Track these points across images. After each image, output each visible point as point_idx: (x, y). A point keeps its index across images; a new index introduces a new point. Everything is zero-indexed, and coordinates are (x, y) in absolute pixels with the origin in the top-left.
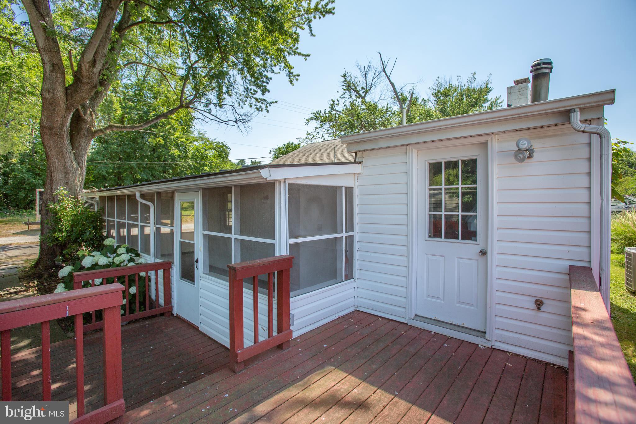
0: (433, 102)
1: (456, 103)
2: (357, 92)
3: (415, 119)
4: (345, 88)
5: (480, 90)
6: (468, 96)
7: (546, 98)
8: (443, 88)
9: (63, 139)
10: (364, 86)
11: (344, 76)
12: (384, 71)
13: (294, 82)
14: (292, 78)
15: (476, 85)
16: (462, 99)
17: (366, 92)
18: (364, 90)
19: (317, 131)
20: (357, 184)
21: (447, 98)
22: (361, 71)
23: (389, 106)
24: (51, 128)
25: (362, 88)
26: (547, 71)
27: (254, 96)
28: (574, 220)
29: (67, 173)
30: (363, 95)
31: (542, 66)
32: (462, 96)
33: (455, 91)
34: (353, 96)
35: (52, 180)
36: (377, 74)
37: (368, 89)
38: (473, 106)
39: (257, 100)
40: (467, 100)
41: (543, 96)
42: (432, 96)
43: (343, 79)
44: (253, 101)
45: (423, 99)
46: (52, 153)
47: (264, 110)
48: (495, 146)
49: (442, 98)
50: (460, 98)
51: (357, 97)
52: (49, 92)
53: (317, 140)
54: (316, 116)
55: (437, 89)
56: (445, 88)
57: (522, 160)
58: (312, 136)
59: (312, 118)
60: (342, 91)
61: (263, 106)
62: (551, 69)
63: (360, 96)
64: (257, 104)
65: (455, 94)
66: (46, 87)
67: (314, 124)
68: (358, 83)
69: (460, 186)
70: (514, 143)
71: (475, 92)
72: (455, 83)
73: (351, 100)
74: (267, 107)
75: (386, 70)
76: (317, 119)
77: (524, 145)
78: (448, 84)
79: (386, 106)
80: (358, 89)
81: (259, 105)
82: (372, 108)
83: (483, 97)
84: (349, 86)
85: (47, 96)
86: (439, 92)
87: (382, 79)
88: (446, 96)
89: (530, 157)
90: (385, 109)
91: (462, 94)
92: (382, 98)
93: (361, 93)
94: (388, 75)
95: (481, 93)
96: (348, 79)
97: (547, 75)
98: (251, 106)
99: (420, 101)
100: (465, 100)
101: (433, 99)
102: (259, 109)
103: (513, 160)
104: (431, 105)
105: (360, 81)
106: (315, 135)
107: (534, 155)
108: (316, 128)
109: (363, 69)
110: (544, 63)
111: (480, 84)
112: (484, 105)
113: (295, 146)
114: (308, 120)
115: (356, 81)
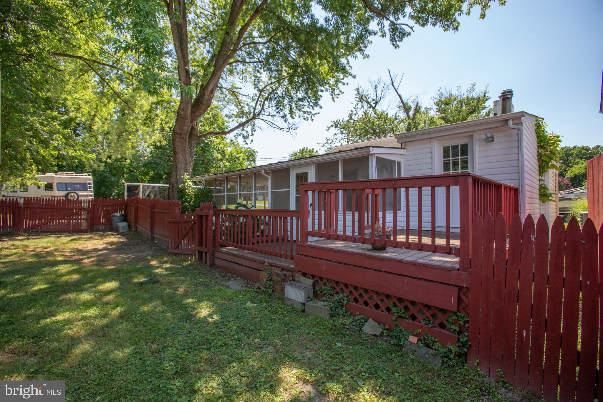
0: (435, 110)
1: (456, 111)
2: (368, 103)
3: (419, 125)
4: (358, 100)
5: (478, 100)
6: (467, 104)
7: (510, 111)
8: (444, 97)
9: (186, 141)
10: (375, 98)
11: (358, 90)
12: (393, 85)
13: (336, 99)
14: (334, 96)
15: (475, 94)
16: (461, 107)
17: (376, 103)
18: (374, 102)
19: (336, 136)
20: (403, 160)
21: (448, 107)
22: (372, 85)
23: (397, 115)
24: (180, 134)
25: (373, 100)
26: (510, 96)
27: (303, 110)
28: (513, 168)
29: (186, 164)
30: (374, 105)
31: (507, 93)
32: (462, 104)
33: (455, 99)
34: (365, 107)
35: (177, 169)
36: (385, 87)
37: (378, 100)
38: (471, 113)
39: (305, 112)
40: (466, 107)
41: (508, 110)
42: (434, 104)
43: (356, 92)
44: (301, 113)
45: (425, 108)
46: (179, 150)
47: (310, 120)
48: (476, 136)
49: (443, 106)
50: (460, 106)
51: (369, 107)
52: (183, 110)
53: (336, 145)
54: (336, 125)
55: (438, 98)
56: (446, 98)
57: (488, 142)
58: (331, 141)
59: (332, 126)
60: (355, 103)
61: (309, 117)
62: (512, 95)
63: (371, 106)
64: (305, 115)
65: (455, 102)
66: (182, 108)
67: (334, 130)
68: (370, 95)
69: (460, 157)
70: (485, 135)
71: (474, 100)
72: (455, 93)
73: (364, 110)
74: (311, 117)
75: (394, 84)
76: (336, 126)
77: (489, 135)
78: (449, 94)
79: (395, 115)
80: (369, 100)
81: (306, 116)
82: (383, 117)
83: (481, 105)
84: (362, 98)
85: (182, 113)
86: (440, 101)
87: (390, 91)
88: (447, 104)
89: (492, 141)
90: (394, 117)
91: (461, 102)
92: (390, 107)
93: (372, 104)
94: (396, 88)
95: (479, 102)
96: (360, 93)
97: (510, 99)
98: (300, 117)
99: (422, 109)
100: (464, 107)
101: (435, 107)
102: (306, 119)
103: (485, 143)
104: (434, 113)
105: (371, 95)
106: (333, 140)
107: (495, 140)
108: (335, 134)
109: (373, 83)
110: (508, 92)
111: (478, 93)
112: (482, 112)
113: (309, 151)
114: (329, 128)
115: (367, 93)
